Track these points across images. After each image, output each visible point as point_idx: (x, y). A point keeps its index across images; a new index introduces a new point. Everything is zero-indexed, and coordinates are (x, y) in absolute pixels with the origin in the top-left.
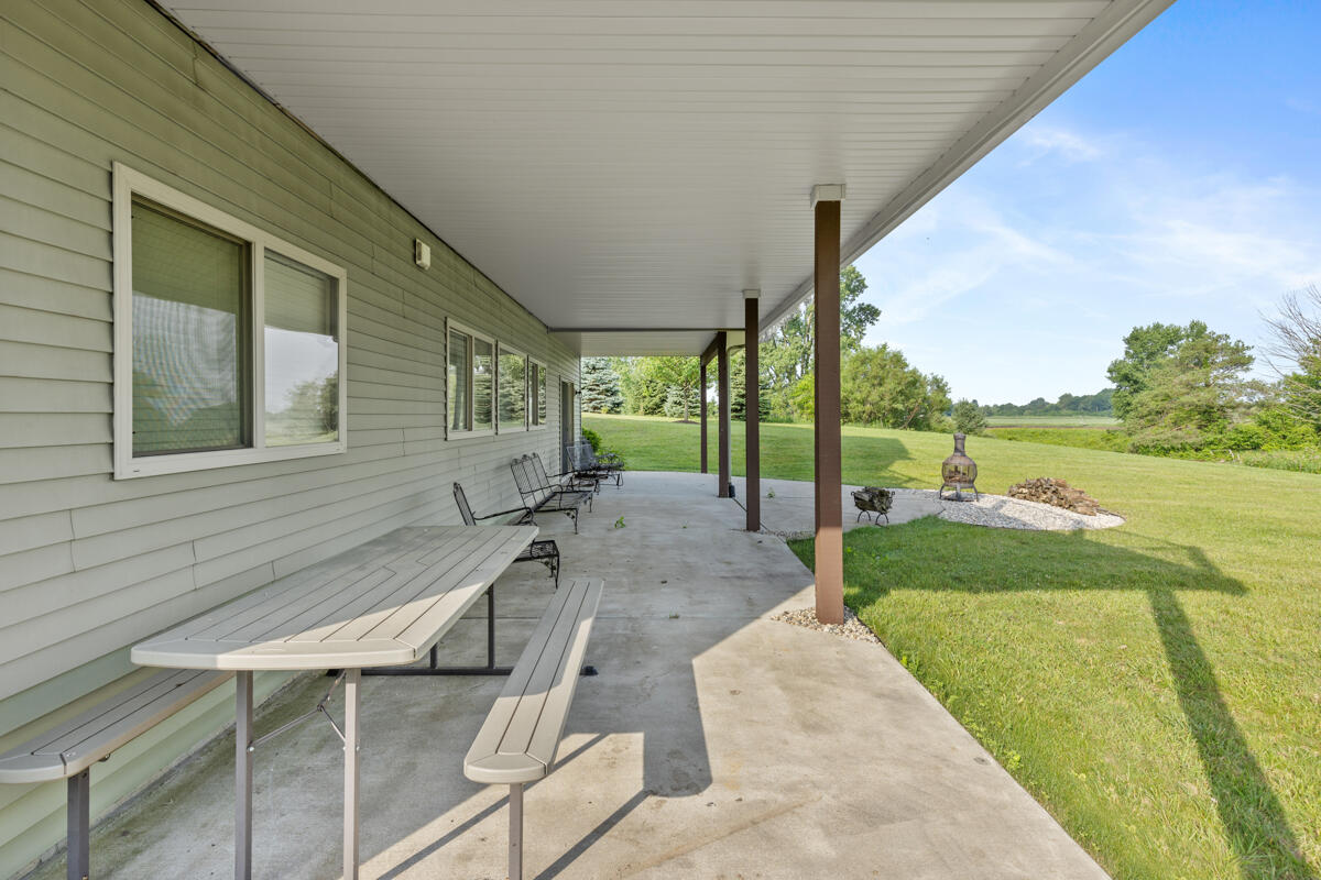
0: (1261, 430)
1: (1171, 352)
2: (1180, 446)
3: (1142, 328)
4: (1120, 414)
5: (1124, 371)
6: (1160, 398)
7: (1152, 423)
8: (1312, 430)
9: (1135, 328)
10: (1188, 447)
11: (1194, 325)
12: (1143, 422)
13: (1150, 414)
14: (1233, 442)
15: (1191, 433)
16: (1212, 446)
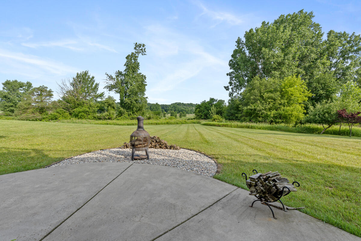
0: (57, 114)
1: (21, 90)
2: (35, 119)
3: (10, 81)
4: (3, 109)
5: (4, 94)
6: (27, 104)
7: (25, 112)
8: (69, 114)
9: (7, 80)
10: (37, 120)
11: (28, 83)
12: (21, 112)
13: (24, 109)
14: (50, 118)
15: (38, 115)
16: (45, 119)
